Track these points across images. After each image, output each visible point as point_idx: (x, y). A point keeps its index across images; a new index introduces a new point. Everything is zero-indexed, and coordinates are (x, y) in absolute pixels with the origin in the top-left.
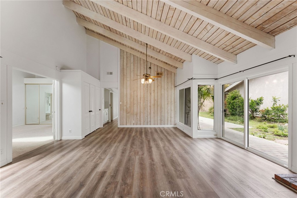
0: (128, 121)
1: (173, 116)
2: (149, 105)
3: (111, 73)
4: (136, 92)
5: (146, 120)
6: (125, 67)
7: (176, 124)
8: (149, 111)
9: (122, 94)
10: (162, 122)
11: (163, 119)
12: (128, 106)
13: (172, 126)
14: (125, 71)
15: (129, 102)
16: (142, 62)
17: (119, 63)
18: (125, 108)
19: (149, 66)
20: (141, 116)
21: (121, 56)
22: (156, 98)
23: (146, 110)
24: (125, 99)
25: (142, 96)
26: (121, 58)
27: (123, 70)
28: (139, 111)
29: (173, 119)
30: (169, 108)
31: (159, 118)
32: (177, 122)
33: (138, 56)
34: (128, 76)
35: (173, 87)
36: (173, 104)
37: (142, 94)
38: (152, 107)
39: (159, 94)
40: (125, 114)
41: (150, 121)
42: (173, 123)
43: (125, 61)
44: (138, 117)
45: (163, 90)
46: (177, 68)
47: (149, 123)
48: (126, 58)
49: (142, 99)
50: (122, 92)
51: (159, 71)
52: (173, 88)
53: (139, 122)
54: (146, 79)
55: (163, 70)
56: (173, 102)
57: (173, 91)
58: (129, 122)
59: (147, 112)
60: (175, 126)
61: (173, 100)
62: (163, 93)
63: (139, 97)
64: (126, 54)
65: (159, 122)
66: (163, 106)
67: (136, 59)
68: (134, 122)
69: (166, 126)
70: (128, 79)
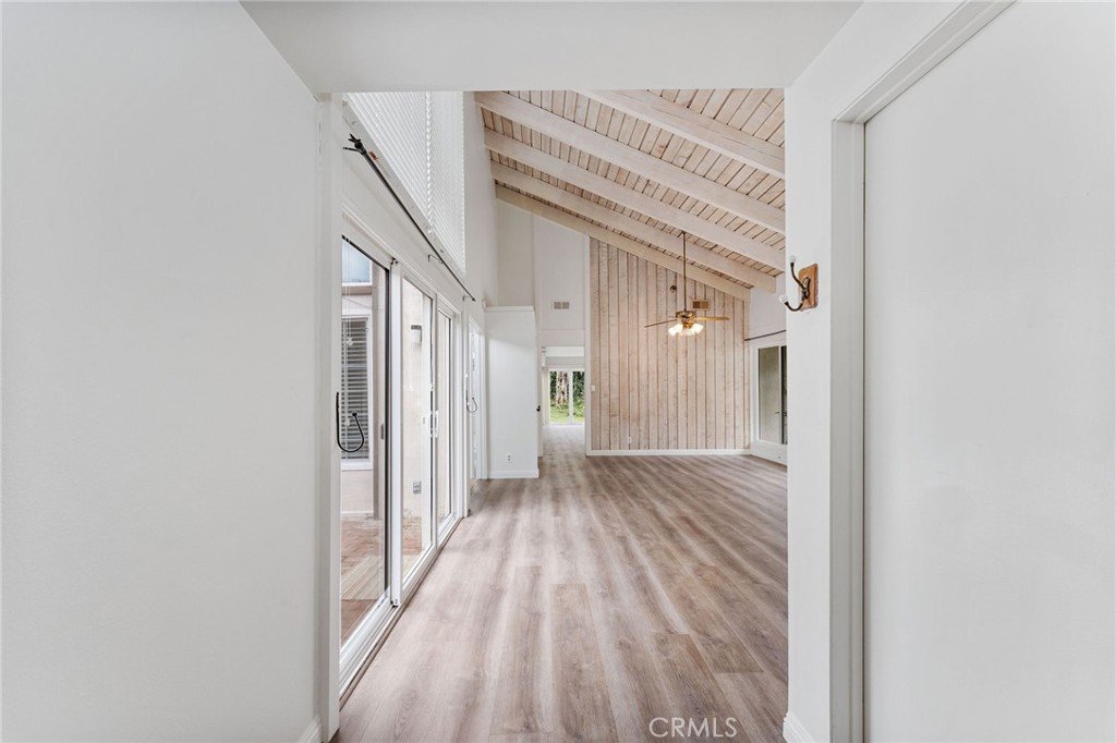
0: (615, 436)
1: (739, 423)
2: (672, 391)
3: (566, 305)
4: (634, 357)
5: (665, 436)
6: (604, 287)
7: (749, 447)
8: (672, 409)
9: (598, 363)
10: (710, 440)
11: (711, 431)
12: (614, 395)
13: (739, 451)
14: (604, 299)
15: (615, 384)
16: (651, 272)
17: (588, 275)
18: (605, 401)
19: (671, 284)
20: (651, 425)
21: (591, 256)
22: (691, 373)
23: (665, 405)
24: (605, 376)
25: (653, 368)
26: (592, 263)
27: (597, 294)
28: (643, 410)
29: (739, 433)
30: (730, 399)
31: (701, 431)
32: (752, 441)
33: (641, 255)
34: (614, 312)
35: (739, 340)
36: (741, 390)
37: (653, 362)
38: (682, 398)
39: (701, 362)
40: (605, 418)
41: (677, 439)
42: (740, 443)
43: (604, 270)
44: (642, 428)
45: (710, 350)
46: (750, 287)
47: (673, 443)
48: (606, 262)
49: (653, 376)
50: (598, 355)
51: (700, 297)
52: (741, 345)
53: (643, 442)
54: (686, 325)
55: (710, 294)
56: (739, 385)
57: (739, 351)
58: (615, 441)
59: (665, 414)
60: (748, 452)
61: (739, 379)
62: (710, 357)
63: (643, 370)
64: (605, 250)
65: (701, 440)
66: (711, 396)
67: (635, 264)
68: (629, 440)
69: (720, 452)
70: (613, 321)
